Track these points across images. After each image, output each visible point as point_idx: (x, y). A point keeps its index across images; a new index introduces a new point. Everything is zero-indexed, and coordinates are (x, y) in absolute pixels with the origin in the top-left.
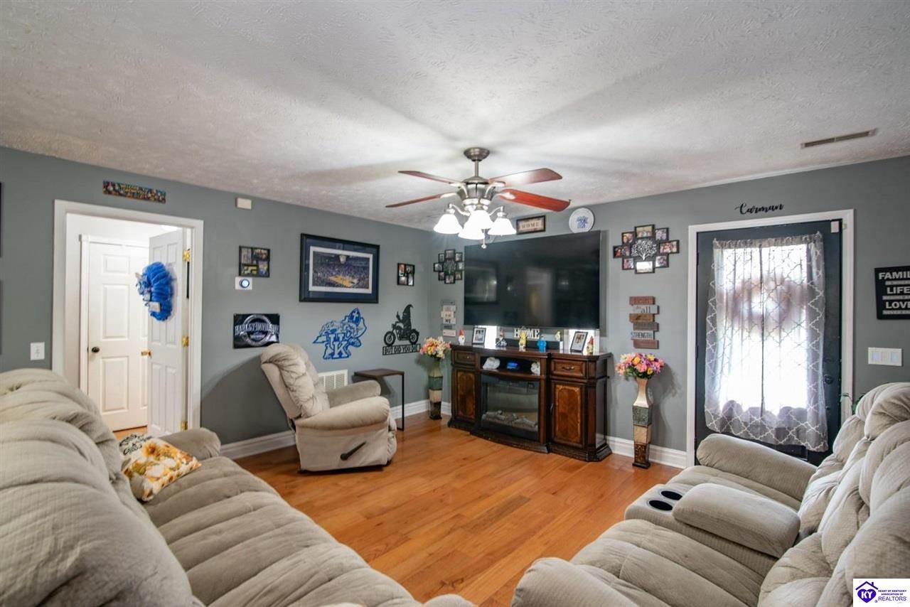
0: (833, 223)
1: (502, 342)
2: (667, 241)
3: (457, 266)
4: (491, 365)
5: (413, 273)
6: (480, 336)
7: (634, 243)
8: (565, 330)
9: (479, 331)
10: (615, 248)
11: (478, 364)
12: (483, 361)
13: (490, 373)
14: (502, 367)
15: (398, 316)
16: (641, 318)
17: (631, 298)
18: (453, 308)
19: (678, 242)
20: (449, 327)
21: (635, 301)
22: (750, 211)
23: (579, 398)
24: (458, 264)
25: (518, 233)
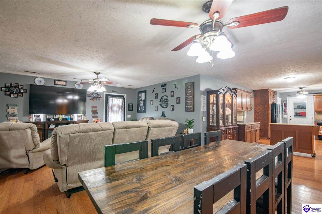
0: (124, 96)
4: (52, 127)
6: (38, 118)
7: (93, 94)
9: (37, 116)
10: (88, 94)
11: (47, 127)
16: (95, 111)
17: (92, 107)
18: (17, 108)
19: (102, 95)
20: (15, 116)
24: (21, 90)
25: (55, 84)
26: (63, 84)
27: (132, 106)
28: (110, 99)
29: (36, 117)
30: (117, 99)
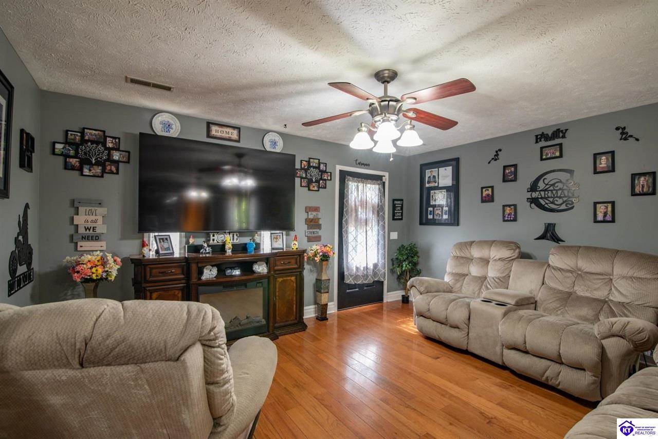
0: (383, 177)
1: (207, 249)
2: (326, 172)
3: (109, 155)
4: (210, 274)
5: (32, 150)
6: (166, 245)
7: (308, 169)
9: (163, 239)
11: (193, 276)
12: (197, 270)
13: (209, 283)
14: (221, 274)
15: (19, 223)
16: (313, 221)
18: (101, 211)
19: (331, 173)
20: (96, 238)
21: (308, 209)
22: (359, 164)
23: (295, 285)
24: (112, 151)
25: (209, 136)
26: (230, 135)
27: (402, 205)
28: (352, 185)
29: (160, 242)
30: (369, 185)
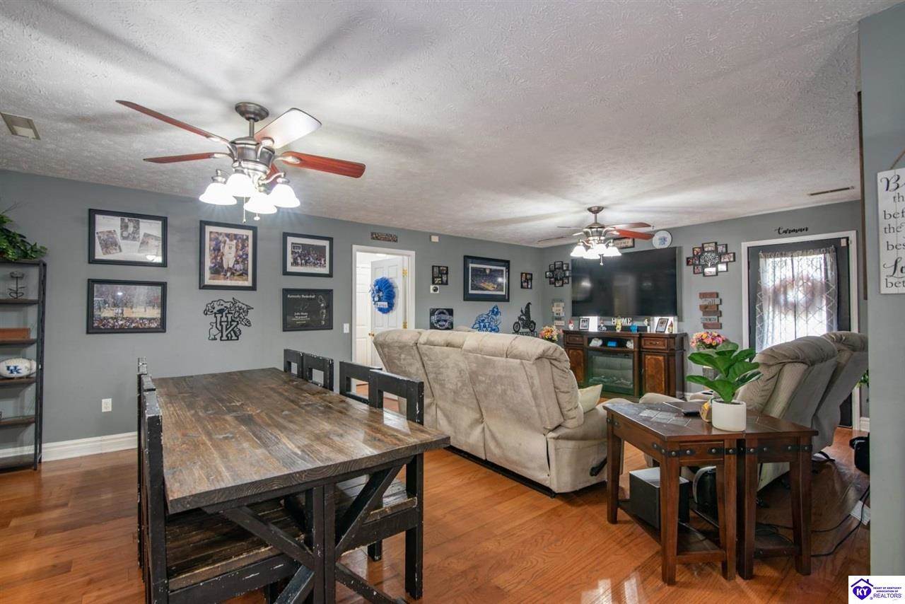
0: (842, 240)
1: (603, 328)
2: (727, 253)
3: (565, 274)
4: (596, 343)
5: (531, 279)
6: (585, 324)
7: (702, 255)
8: (651, 318)
9: (584, 321)
10: (688, 258)
11: (586, 343)
12: (590, 341)
13: (595, 349)
14: (604, 344)
15: (522, 311)
16: (708, 307)
17: (700, 294)
18: (562, 304)
19: (734, 254)
21: (703, 296)
22: (785, 232)
23: (663, 364)
24: (565, 271)
26: (626, 244)
